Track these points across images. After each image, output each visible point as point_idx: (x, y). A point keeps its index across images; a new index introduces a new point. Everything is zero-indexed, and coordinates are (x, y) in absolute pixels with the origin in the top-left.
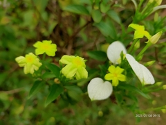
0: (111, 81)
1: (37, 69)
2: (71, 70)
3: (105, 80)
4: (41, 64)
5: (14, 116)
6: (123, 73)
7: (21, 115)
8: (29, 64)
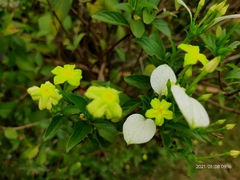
0: (154, 119)
1: (55, 103)
2: (100, 106)
3: (146, 118)
4: (61, 96)
5: (25, 161)
6: (170, 109)
7: (34, 159)
8: (45, 96)
